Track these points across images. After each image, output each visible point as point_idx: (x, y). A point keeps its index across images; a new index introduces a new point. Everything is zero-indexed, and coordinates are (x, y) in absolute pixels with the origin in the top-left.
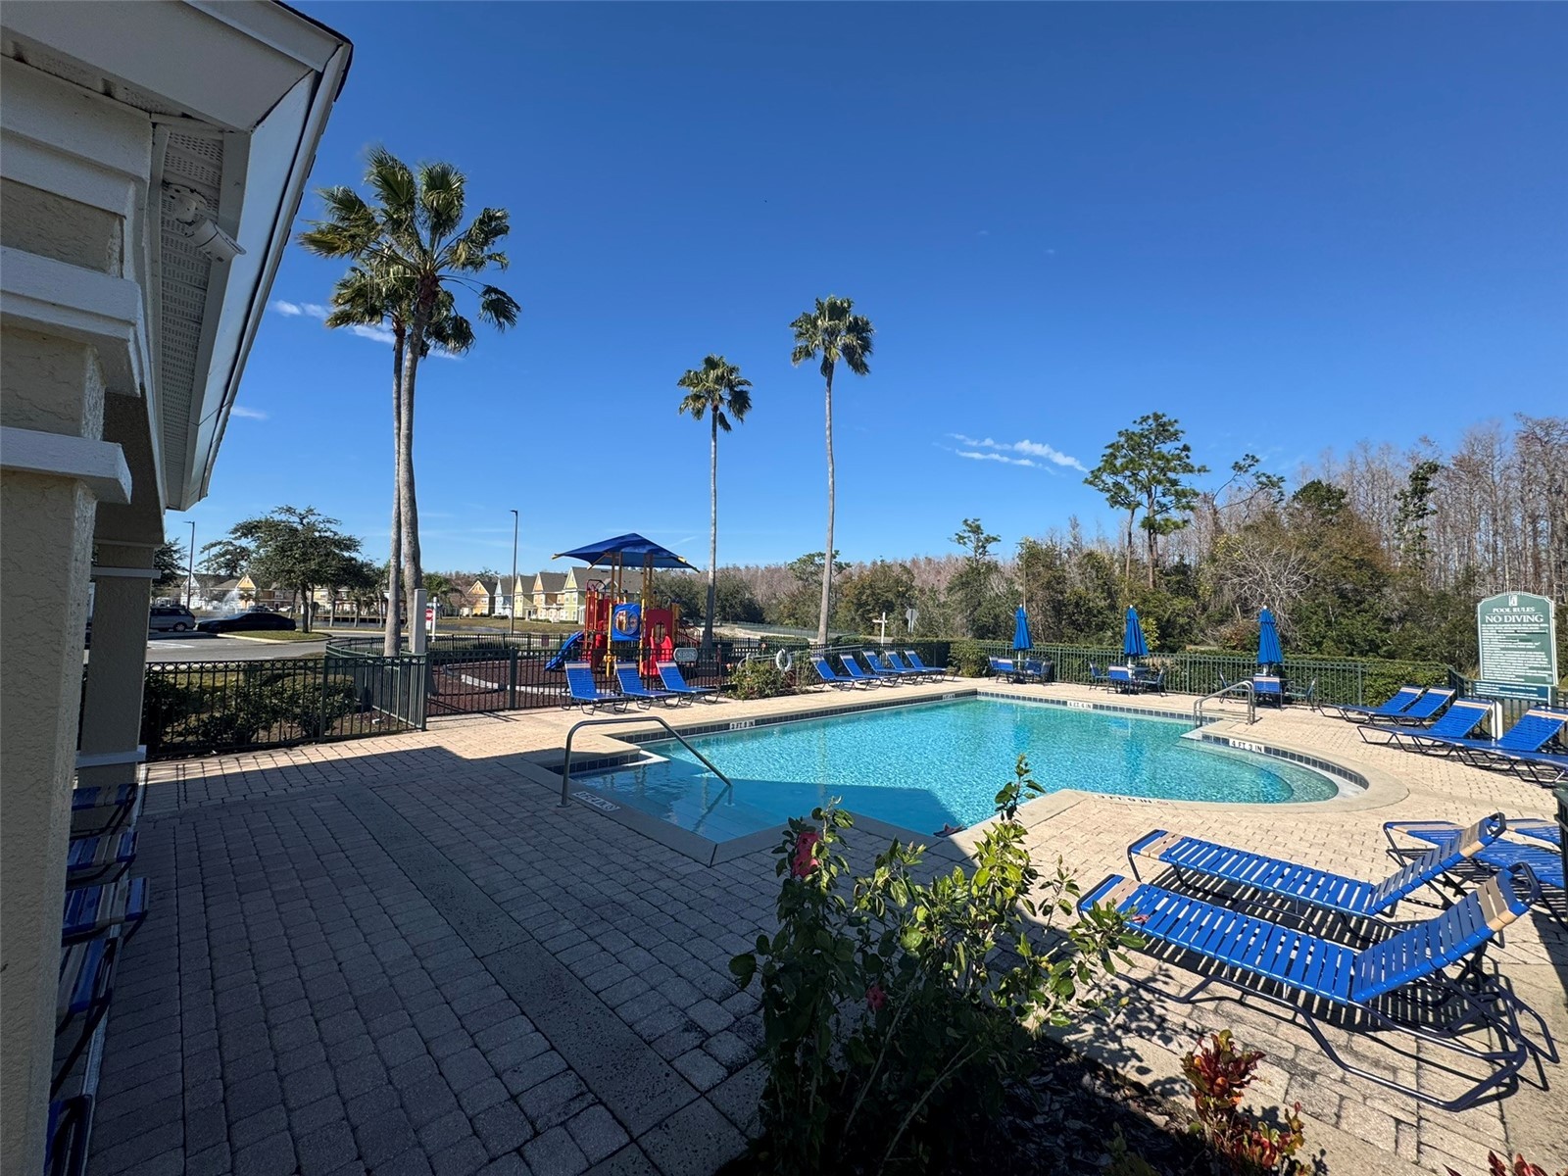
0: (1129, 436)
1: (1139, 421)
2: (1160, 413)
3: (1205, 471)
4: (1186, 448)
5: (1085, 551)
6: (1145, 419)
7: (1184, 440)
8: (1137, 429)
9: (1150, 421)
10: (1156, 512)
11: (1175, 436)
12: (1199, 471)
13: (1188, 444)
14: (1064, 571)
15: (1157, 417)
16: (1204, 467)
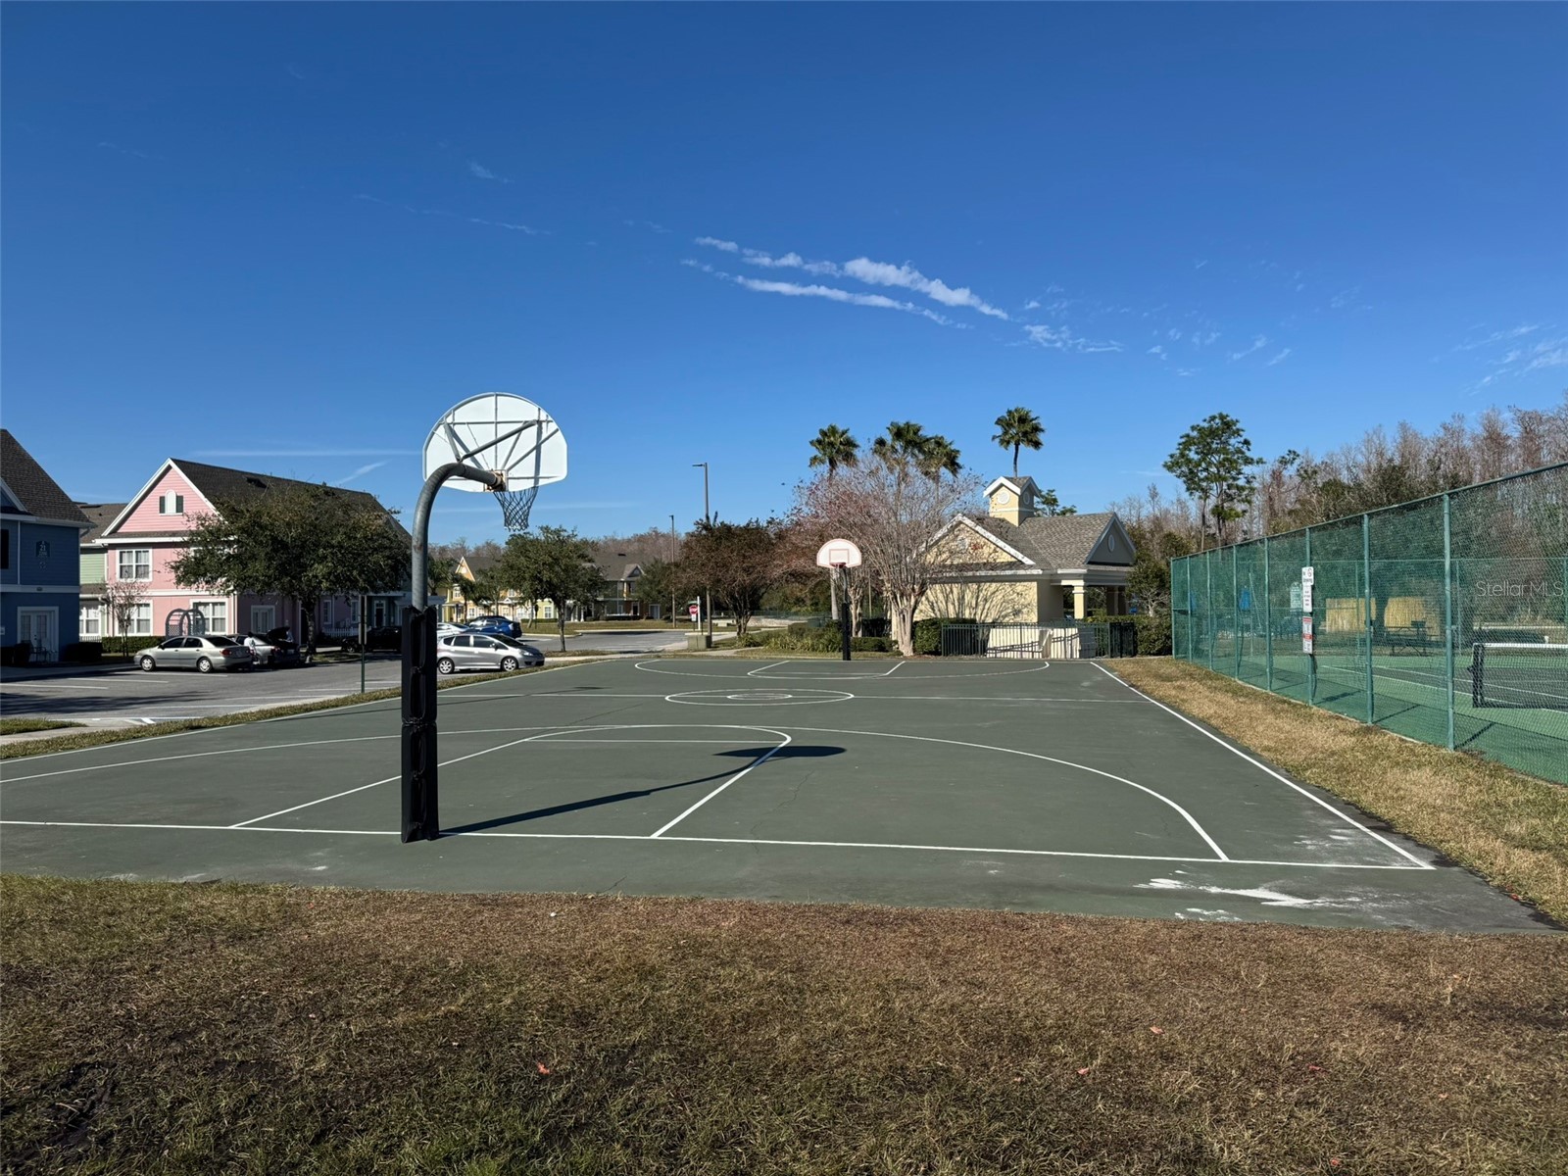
0: (1200, 430)
1: (1208, 419)
2: (1225, 414)
3: (1262, 463)
4: (1246, 442)
5: (1166, 531)
6: (1213, 418)
7: (1245, 436)
8: (1206, 425)
9: (1217, 421)
10: (1223, 501)
11: (1237, 432)
12: (1258, 463)
13: (1249, 438)
14: (1148, 549)
15: (1222, 417)
16: (1261, 459)
